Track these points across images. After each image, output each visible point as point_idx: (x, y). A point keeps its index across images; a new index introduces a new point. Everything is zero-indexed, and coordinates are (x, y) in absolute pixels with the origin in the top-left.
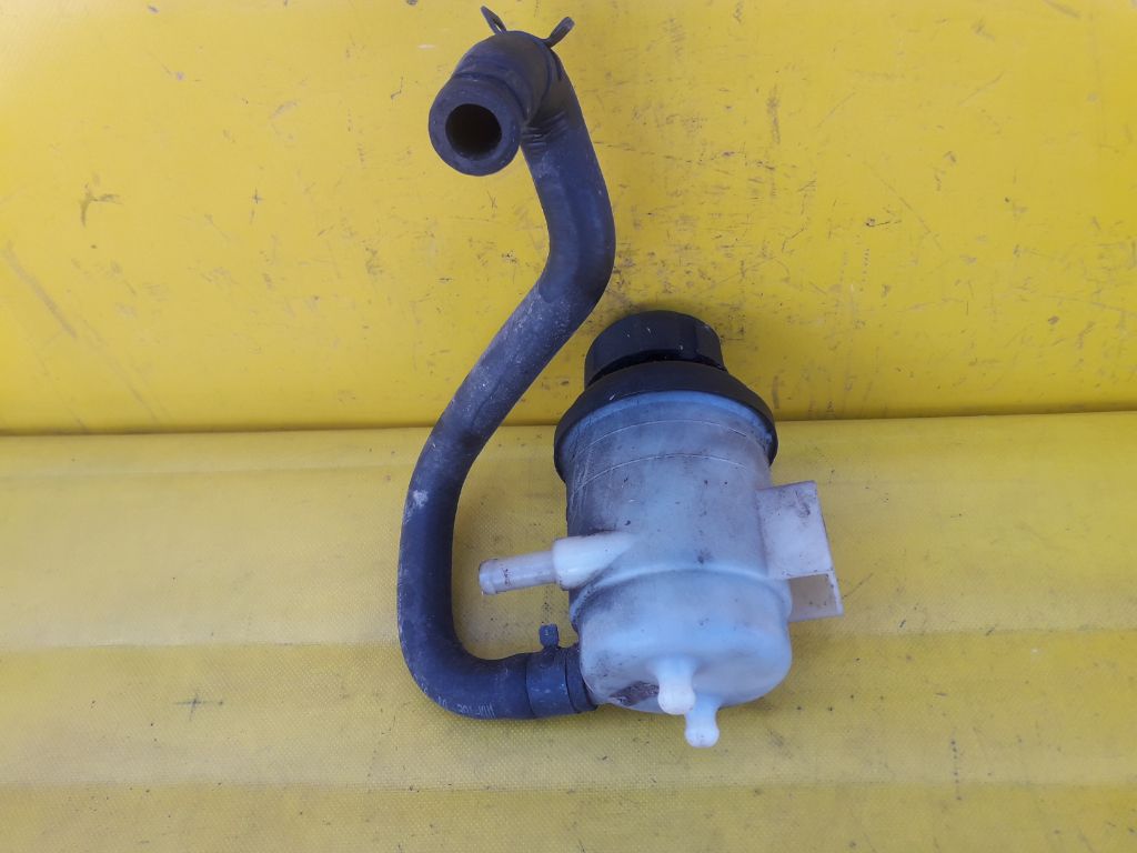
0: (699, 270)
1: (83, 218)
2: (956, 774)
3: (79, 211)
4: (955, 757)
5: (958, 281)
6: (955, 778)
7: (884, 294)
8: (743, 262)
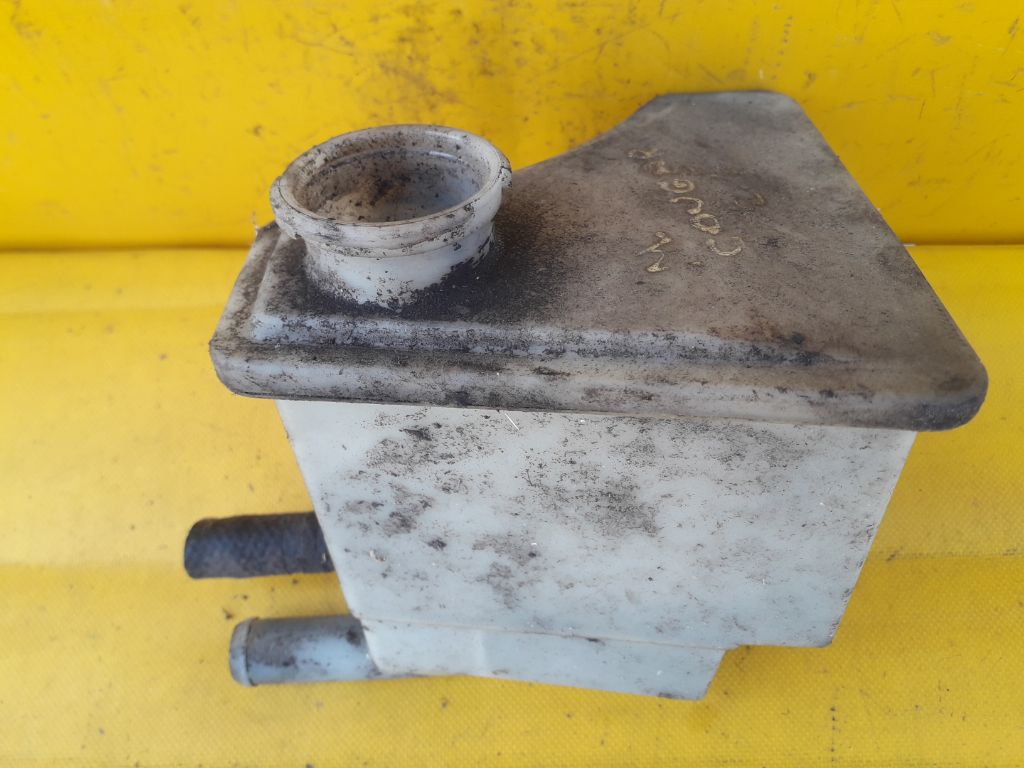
0: (533, 40)
2: (833, 750)
4: (834, 728)
5: (916, 71)
6: (831, 755)
7: (808, 84)
8: (598, 31)
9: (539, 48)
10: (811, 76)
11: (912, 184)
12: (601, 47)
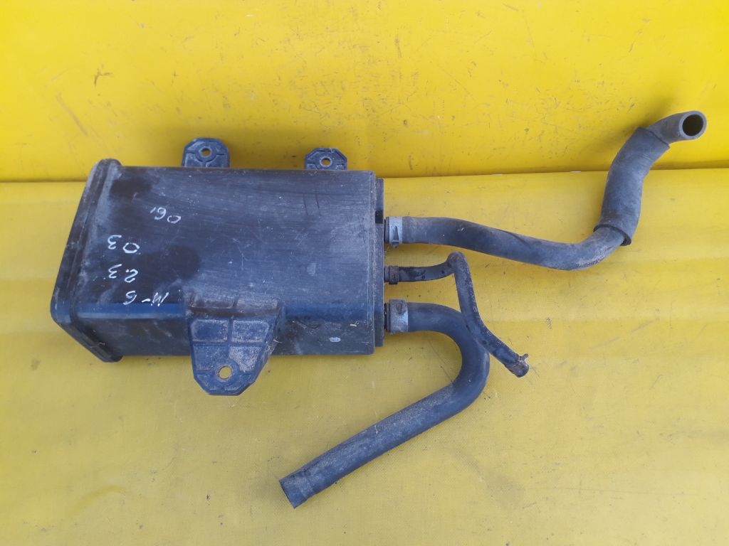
1: (95, 82)
3: (94, 80)
5: (484, 114)
7: (453, 120)
8: (391, 106)
9: (374, 111)
10: (454, 117)
11: (495, 149)
12: (391, 110)
